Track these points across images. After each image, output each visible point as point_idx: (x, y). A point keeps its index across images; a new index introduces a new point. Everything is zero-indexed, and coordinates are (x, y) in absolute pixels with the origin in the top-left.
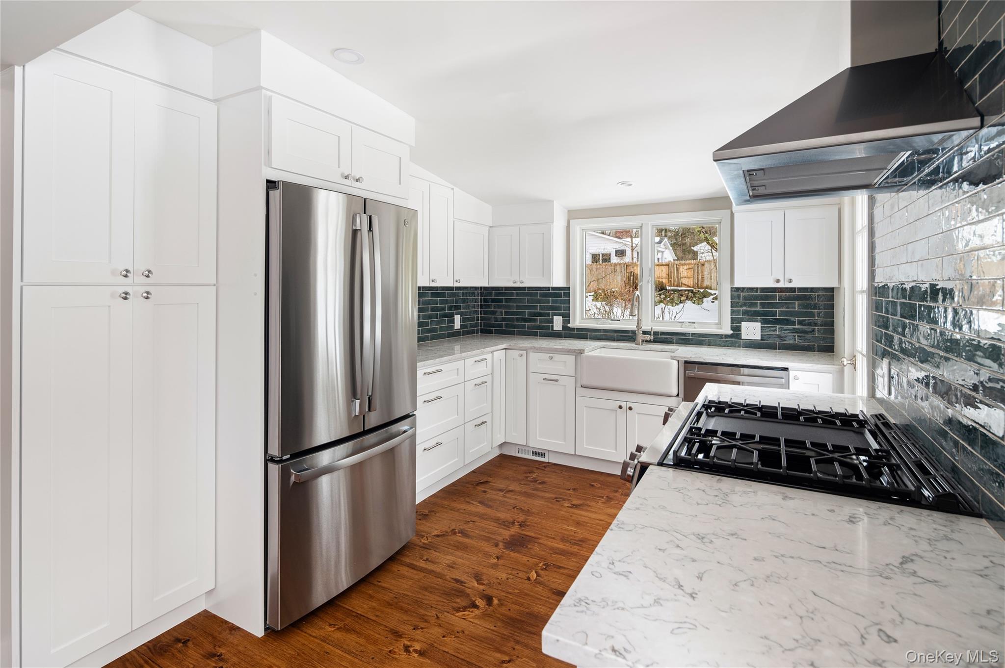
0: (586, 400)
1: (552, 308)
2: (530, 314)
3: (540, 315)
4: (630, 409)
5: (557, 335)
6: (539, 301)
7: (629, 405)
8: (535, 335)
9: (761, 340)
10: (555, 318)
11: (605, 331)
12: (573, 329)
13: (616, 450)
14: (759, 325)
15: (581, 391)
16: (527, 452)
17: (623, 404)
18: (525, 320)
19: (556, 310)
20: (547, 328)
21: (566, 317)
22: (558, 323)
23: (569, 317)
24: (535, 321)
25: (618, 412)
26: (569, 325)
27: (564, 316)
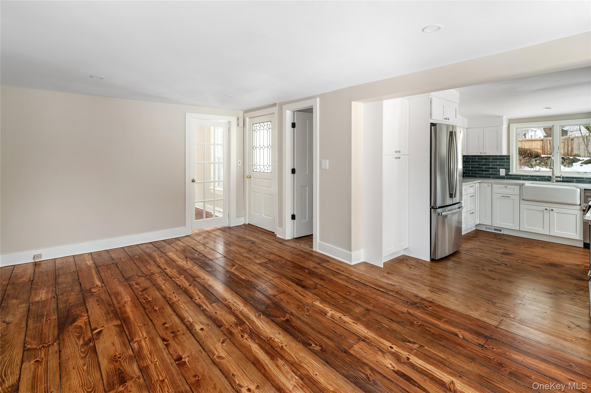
0: (525, 206)
1: (499, 165)
2: (485, 168)
3: (492, 168)
4: (552, 210)
5: (503, 178)
6: (491, 162)
7: (551, 208)
8: (489, 177)
10: (501, 170)
11: (531, 176)
12: (512, 175)
13: (543, 229)
15: (522, 202)
16: (491, 229)
17: (548, 208)
18: (483, 171)
19: (502, 166)
20: (496, 174)
21: (508, 169)
22: (502, 172)
23: (509, 169)
24: (489, 171)
25: (544, 212)
26: (509, 173)
27: (506, 169)
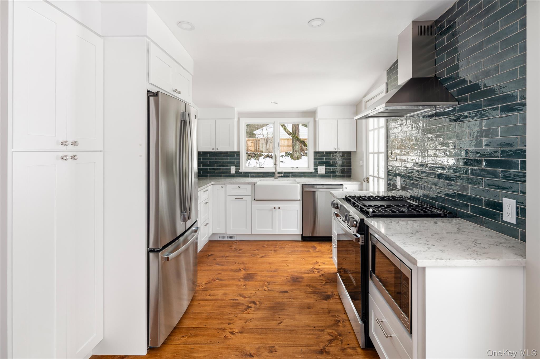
0: (257, 206)
1: (230, 162)
2: (217, 166)
3: (223, 166)
4: (279, 208)
5: (233, 176)
6: (222, 159)
7: (279, 206)
8: (220, 176)
9: (326, 174)
10: (232, 167)
11: (258, 173)
12: (242, 173)
14: (324, 167)
15: (254, 202)
16: (225, 237)
17: (276, 206)
18: (214, 169)
19: (233, 163)
20: (227, 173)
21: (238, 167)
22: (233, 170)
24: (220, 169)
25: (273, 210)
26: (239, 171)
27: (236, 166)
